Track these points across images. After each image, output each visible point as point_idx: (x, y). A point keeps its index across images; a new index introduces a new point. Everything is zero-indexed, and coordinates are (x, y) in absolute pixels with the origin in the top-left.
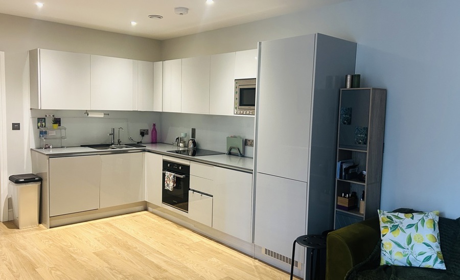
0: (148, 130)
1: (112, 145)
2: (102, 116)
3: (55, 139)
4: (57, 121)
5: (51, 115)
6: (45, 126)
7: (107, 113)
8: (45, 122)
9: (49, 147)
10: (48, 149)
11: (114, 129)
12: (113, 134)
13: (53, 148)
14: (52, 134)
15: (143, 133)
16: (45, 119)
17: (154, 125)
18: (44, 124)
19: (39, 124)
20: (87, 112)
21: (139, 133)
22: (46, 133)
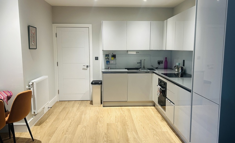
0: (162, 61)
1: (140, 68)
2: (135, 53)
3: (113, 64)
4: (114, 56)
5: (112, 53)
6: (109, 59)
7: (138, 52)
8: (109, 56)
9: (109, 69)
10: (108, 69)
11: (141, 60)
12: (141, 63)
13: (110, 69)
14: (112, 62)
15: (159, 63)
16: (109, 55)
17: (166, 58)
18: (108, 57)
19: (106, 57)
20: (127, 51)
21: (157, 63)
22: (109, 61)
